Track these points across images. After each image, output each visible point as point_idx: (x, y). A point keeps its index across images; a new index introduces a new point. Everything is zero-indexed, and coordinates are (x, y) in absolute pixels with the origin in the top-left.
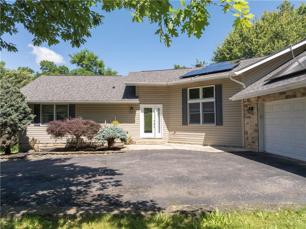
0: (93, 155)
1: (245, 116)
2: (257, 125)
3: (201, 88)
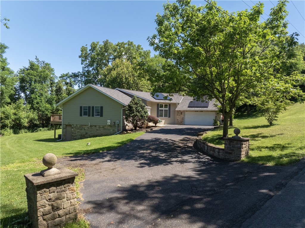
1: (177, 115)
2: (183, 118)
3: (164, 105)
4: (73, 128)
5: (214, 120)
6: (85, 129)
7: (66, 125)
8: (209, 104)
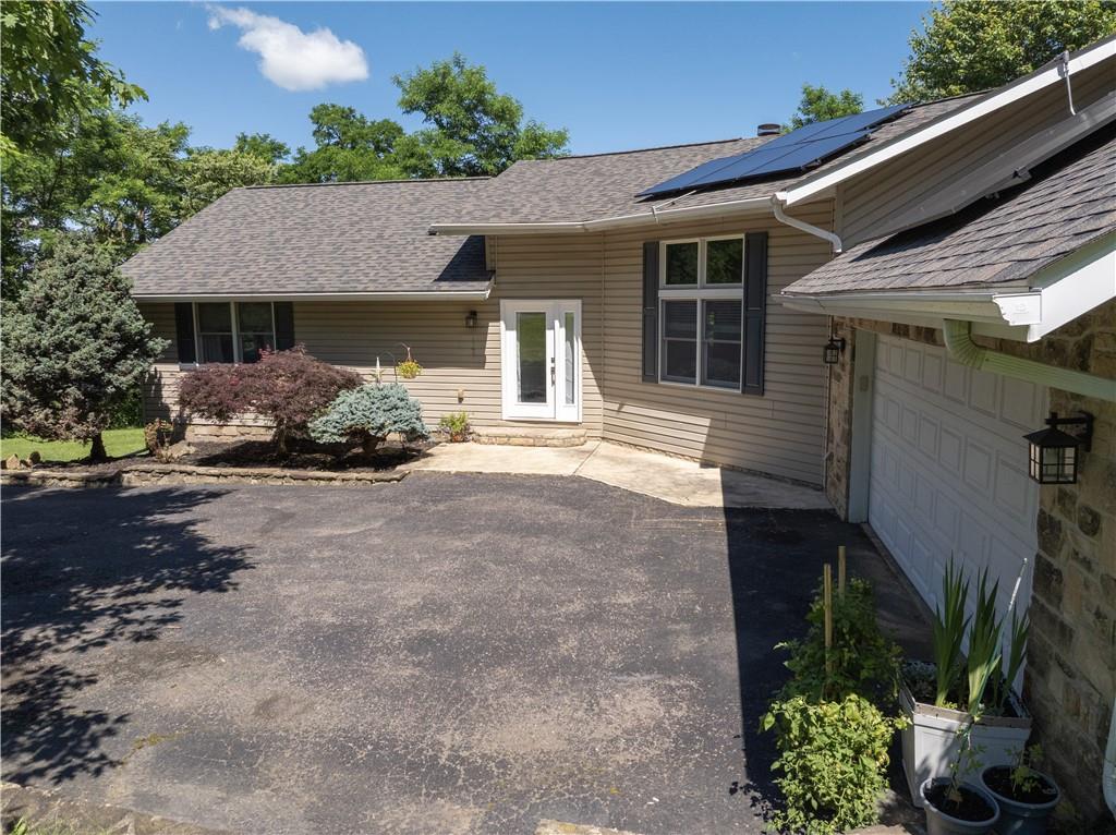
0: (300, 483)
3: (701, 244)
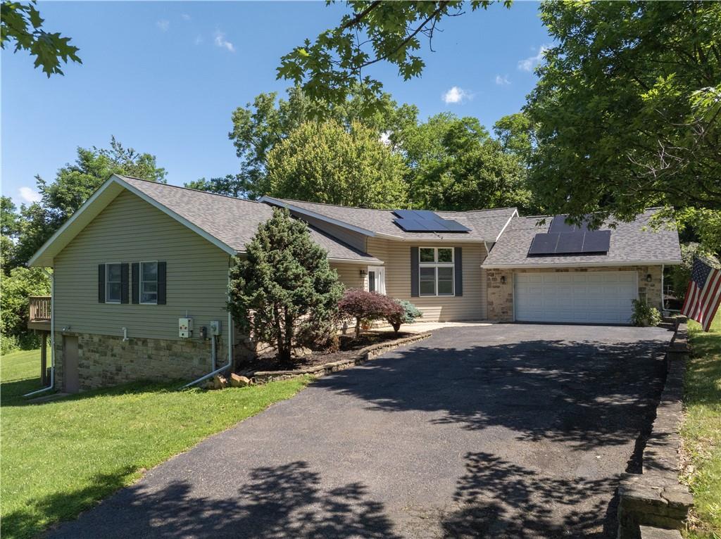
1: (489, 286)
2: (511, 295)
3: (436, 249)
4: (80, 347)
5: (634, 301)
6: (115, 351)
7: (64, 337)
8: (611, 239)
